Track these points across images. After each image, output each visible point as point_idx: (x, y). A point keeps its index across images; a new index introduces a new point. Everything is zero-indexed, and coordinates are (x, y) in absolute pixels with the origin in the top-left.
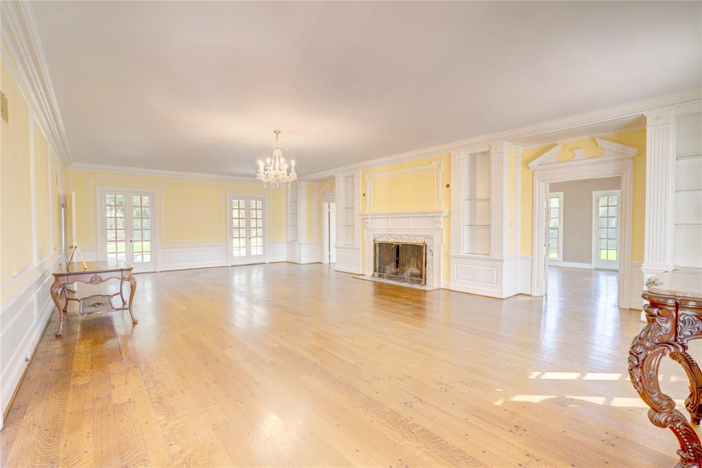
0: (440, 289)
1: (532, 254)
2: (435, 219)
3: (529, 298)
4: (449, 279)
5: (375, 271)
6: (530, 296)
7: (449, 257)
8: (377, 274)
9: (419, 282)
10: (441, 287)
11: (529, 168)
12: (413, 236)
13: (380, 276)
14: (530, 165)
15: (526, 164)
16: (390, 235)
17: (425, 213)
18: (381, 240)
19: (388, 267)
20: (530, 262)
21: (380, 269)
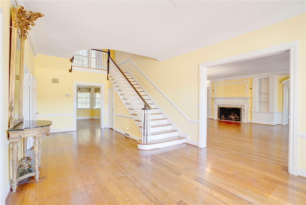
0: (248, 123)
1: (283, 111)
2: (246, 99)
3: (282, 126)
4: (251, 119)
5: (219, 117)
6: (282, 125)
7: (251, 112)
8: (219, 118)
9: (239, 121)
10: (248, 122)
11: (282, 83)
12: (236, 105)
13: (220, 119)
14: (282, 82)
15: (281, 82)
16: (225, 105)
17: (242, 97)
18: (221, 106)
19: (222, 116)
20: (281, 114)
21: (220, 116)
